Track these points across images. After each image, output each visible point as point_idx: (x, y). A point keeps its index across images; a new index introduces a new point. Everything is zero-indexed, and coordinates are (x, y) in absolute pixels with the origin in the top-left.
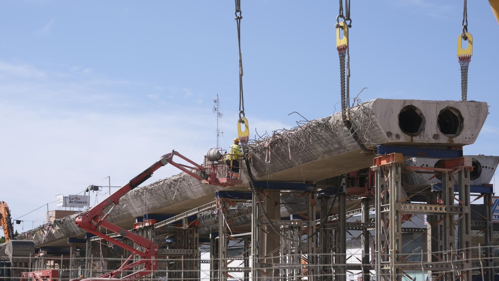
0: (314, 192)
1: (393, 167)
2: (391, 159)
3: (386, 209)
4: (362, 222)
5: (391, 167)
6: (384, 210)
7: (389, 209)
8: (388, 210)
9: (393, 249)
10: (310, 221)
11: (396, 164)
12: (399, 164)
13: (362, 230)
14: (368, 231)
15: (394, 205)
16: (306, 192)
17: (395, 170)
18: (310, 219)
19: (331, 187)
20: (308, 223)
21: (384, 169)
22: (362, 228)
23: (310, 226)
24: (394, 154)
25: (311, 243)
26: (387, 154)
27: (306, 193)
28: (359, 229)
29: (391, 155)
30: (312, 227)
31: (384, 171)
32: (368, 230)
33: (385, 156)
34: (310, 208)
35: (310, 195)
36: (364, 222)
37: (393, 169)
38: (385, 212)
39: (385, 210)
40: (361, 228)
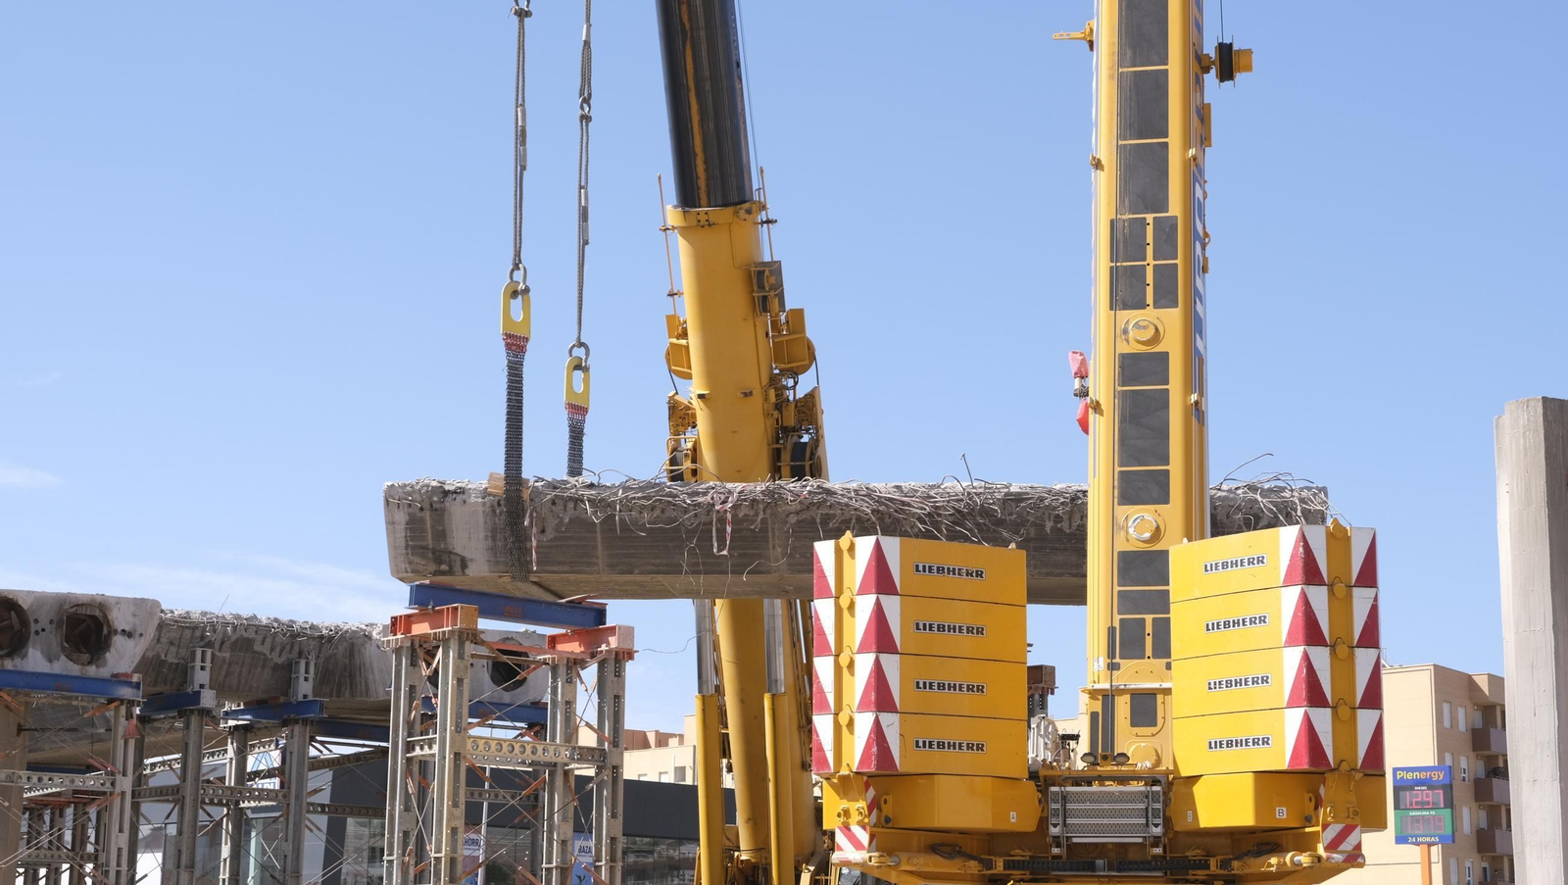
0: (133, 701)
1: (452, 640)
2: (447, 619)
3: (422, 748)
4: (227, 784)
5: (445, 641)
6: (414, 750)
7: (430, 748)
8: (426, 751)
9: (444, 852)
10: (119, 777)
11: (461, 632)
12: (468, 634)
13: (227, 805)
14: (242, 808)
15: (451, 738)
16: (111, 701)
17: (457, 648)
18: (119, 773)
19: (162, 693)
20: (113, 784)
21: (421, 646)
22: (228, 801)
23: (118, 790)
24: (456, 608)
25: (117, 836)
26: (433, 607)
27: (113, 705)
28: (220, 804)
29: (448, 609)
30: (123, 794)
31: (418, 650)
32: (242, 805)
33: (431, 612)
34: (121, 742)
35: (123, 710)
36: (233, 784)
37: (452, 645)
38: (416, 756)
39: (418, 751)
40: (225, 802)
